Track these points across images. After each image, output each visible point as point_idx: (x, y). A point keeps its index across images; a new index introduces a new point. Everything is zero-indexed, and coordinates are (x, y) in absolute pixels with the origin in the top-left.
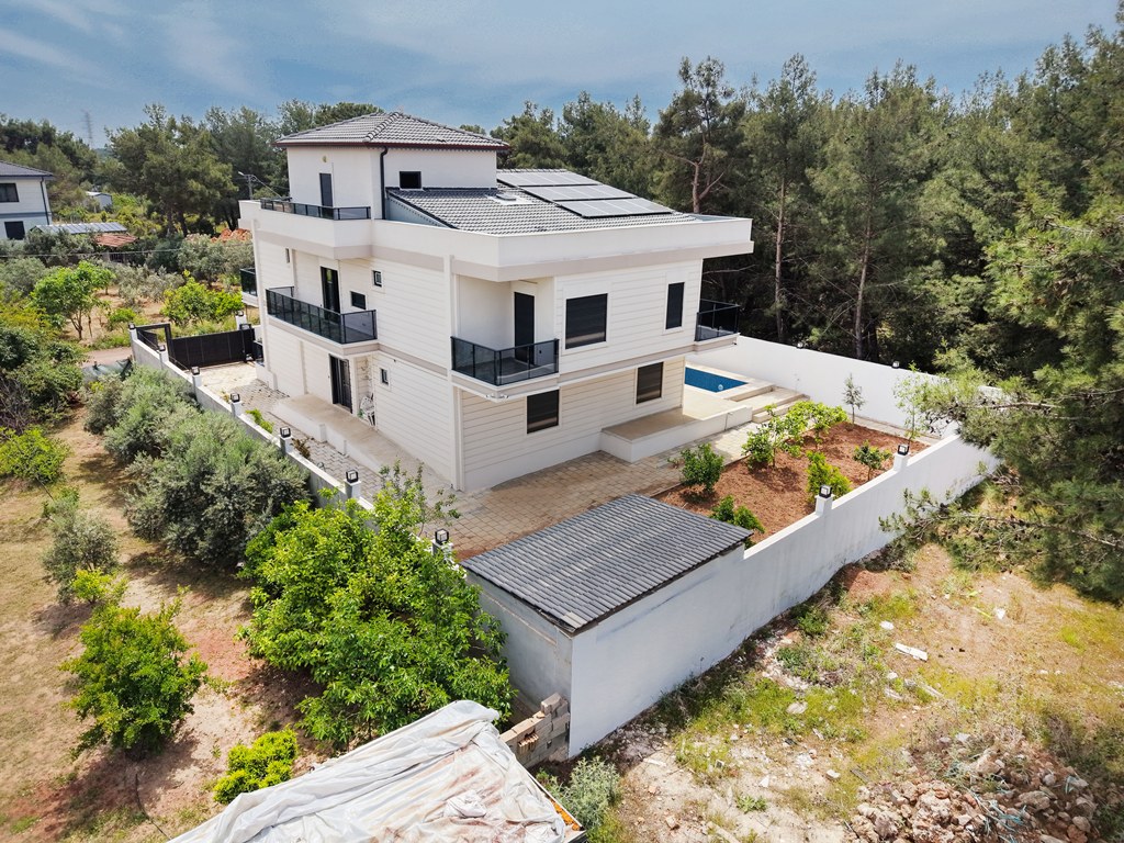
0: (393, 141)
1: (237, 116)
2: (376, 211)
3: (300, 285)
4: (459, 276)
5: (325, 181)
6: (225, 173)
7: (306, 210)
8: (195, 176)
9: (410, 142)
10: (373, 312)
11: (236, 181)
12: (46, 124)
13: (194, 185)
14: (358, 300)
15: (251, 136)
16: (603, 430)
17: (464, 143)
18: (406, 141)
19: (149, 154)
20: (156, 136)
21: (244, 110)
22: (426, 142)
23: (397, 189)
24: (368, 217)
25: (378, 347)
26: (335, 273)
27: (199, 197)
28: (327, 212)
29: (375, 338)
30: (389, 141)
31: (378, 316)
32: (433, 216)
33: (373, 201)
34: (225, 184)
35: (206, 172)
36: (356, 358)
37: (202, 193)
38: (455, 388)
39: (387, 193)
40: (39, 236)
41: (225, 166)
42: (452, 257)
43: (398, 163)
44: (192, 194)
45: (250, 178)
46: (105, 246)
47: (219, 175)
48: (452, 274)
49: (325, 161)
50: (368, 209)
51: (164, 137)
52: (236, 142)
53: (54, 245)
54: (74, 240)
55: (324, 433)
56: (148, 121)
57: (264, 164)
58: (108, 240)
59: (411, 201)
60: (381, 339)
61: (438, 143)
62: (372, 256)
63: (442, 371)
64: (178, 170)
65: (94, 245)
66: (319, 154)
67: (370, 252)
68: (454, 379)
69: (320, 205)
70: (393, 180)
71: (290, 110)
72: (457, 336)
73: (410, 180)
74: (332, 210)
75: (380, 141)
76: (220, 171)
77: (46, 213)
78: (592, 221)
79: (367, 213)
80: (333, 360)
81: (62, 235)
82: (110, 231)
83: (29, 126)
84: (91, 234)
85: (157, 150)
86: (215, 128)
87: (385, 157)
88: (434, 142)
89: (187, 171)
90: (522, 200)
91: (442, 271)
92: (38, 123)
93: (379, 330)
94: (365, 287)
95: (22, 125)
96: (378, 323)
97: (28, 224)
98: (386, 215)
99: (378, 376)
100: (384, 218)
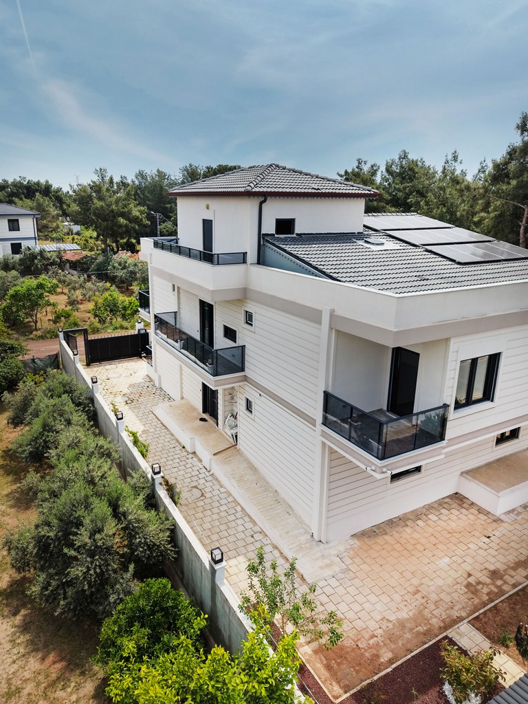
0: (273, 190)
1: (154, 175)
2: (252, 256)
3: (182, 311)
4: (338, 332)
5: (207, 226)
6: (142, 212)
7: (188, 253)
8: (123, 215)
9: (288, 190)
10: (243, 347)
11: (149, 217)
12: (47, 182)
13: (122, 220)
14: (230, 333)
15: (161, 187)
16: (462, 473)
17: (337, 191)
18: (284, 190)
19: (95, 201)
20: (100, 188)
21: (158, 171)
22: (303, 191)
23: (273, 235)
24: (244, 262)
25: (246, 379)
26: (211, 307)
27: (124, 229)
28: (207, 256)
29: (243, 370)
30: (269, 190)
31: (247, 351)
32: (310, 265)
33: (251, 248)
34: (141, 220)
35: (130, 212)
36: (225, 390)
37: (126, 226)
38: (324, 444)
39: (263, 239)
40: (29, 252)
41: (142, 208)
42: (332, 311)
43: (276, 211)
44: (120, 226)
45: (158, 215)
46: (67, 260)
47: (138, 214)
48: (331, 328)
49: (208, 208)
50: (245, 254)
51: (105, 190)
52: (152, 192)
53: (36, 258)
54: (49, 255)
55: (193, 445)
56: (96, 178)
57: (168, 206)
58: (69, 256)
59: (287, 248)
60: (248, 372)
61: (313, 191)
62: (246, 298)
63: (312, 422)
64: (112, 211)
65: (61, 258)
66: (202, 202)
67: (243, 295)
68: (324, 434)
69: (202, 250)
70: (269, 227)
71: (187, 170)
72: (330, 391)
73: (285, 226)
74: (212, 255)
75: (261, 190)
76: (139, 211)
77: (35, 238)
78: (467, 268)
79: (242, 258)
80: (205, 388)
81: (42, 252)
82: (71, 249)
83: (38, 184)
84: (59, 252)
85: (100, 198)
86: (140, 183)
87: (263, 205)
88: (310, 191)
89: (117, 212)
90: (390, 245)
91: (320, 323)
92: (43, 181)
93: (247, 364)
94: (238, 324)
95: (34, 183)
96: (247, 358)
97: (25, 244)
98: (261, 261)
99: (244, 403)
100: (259, 263)
